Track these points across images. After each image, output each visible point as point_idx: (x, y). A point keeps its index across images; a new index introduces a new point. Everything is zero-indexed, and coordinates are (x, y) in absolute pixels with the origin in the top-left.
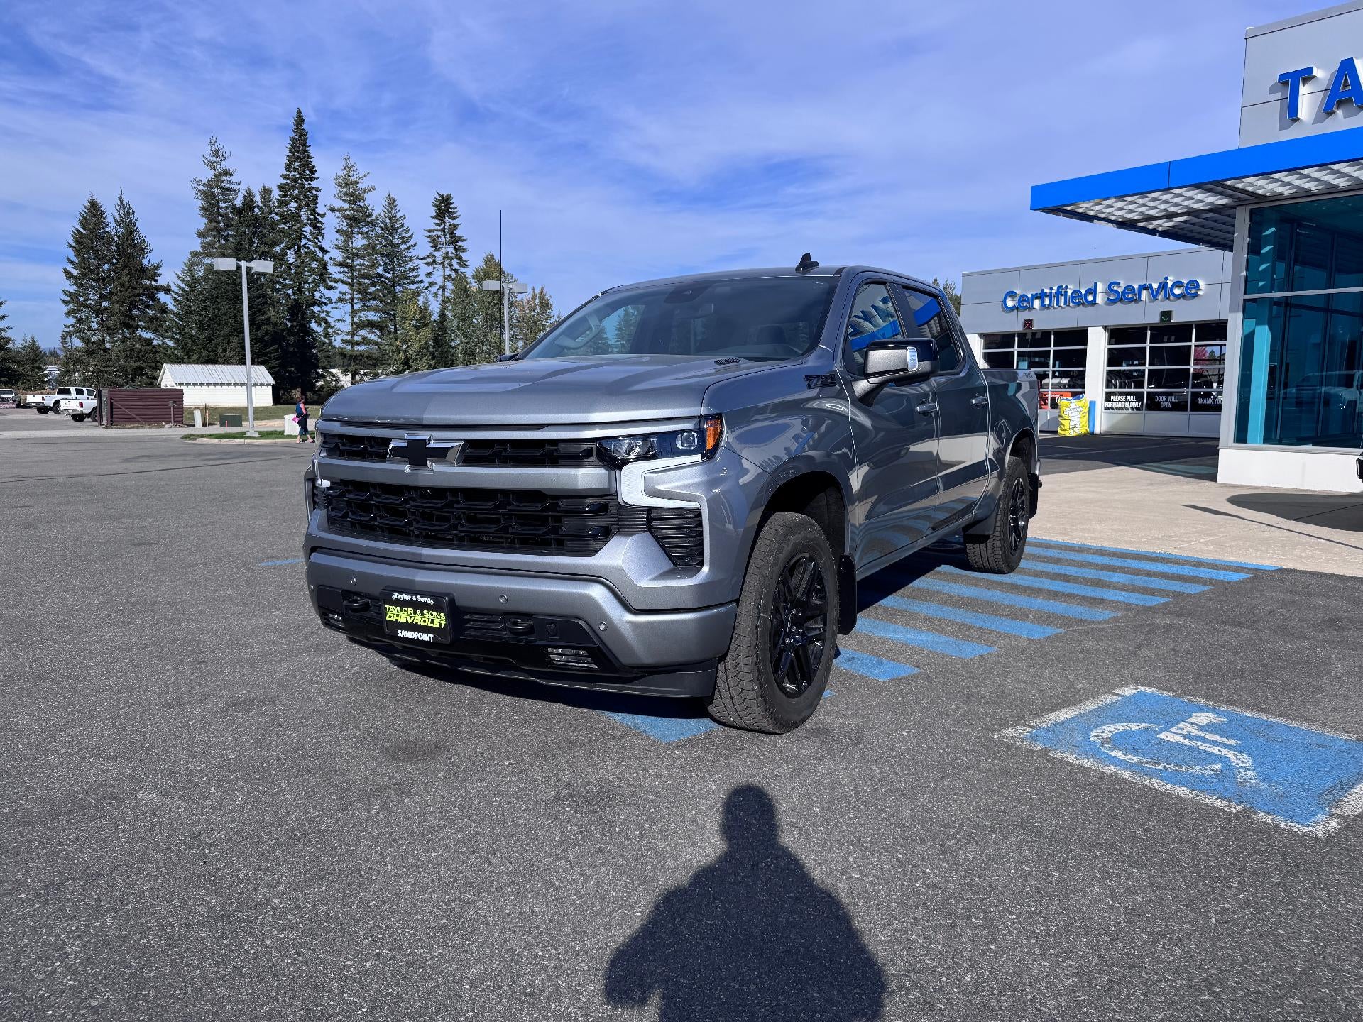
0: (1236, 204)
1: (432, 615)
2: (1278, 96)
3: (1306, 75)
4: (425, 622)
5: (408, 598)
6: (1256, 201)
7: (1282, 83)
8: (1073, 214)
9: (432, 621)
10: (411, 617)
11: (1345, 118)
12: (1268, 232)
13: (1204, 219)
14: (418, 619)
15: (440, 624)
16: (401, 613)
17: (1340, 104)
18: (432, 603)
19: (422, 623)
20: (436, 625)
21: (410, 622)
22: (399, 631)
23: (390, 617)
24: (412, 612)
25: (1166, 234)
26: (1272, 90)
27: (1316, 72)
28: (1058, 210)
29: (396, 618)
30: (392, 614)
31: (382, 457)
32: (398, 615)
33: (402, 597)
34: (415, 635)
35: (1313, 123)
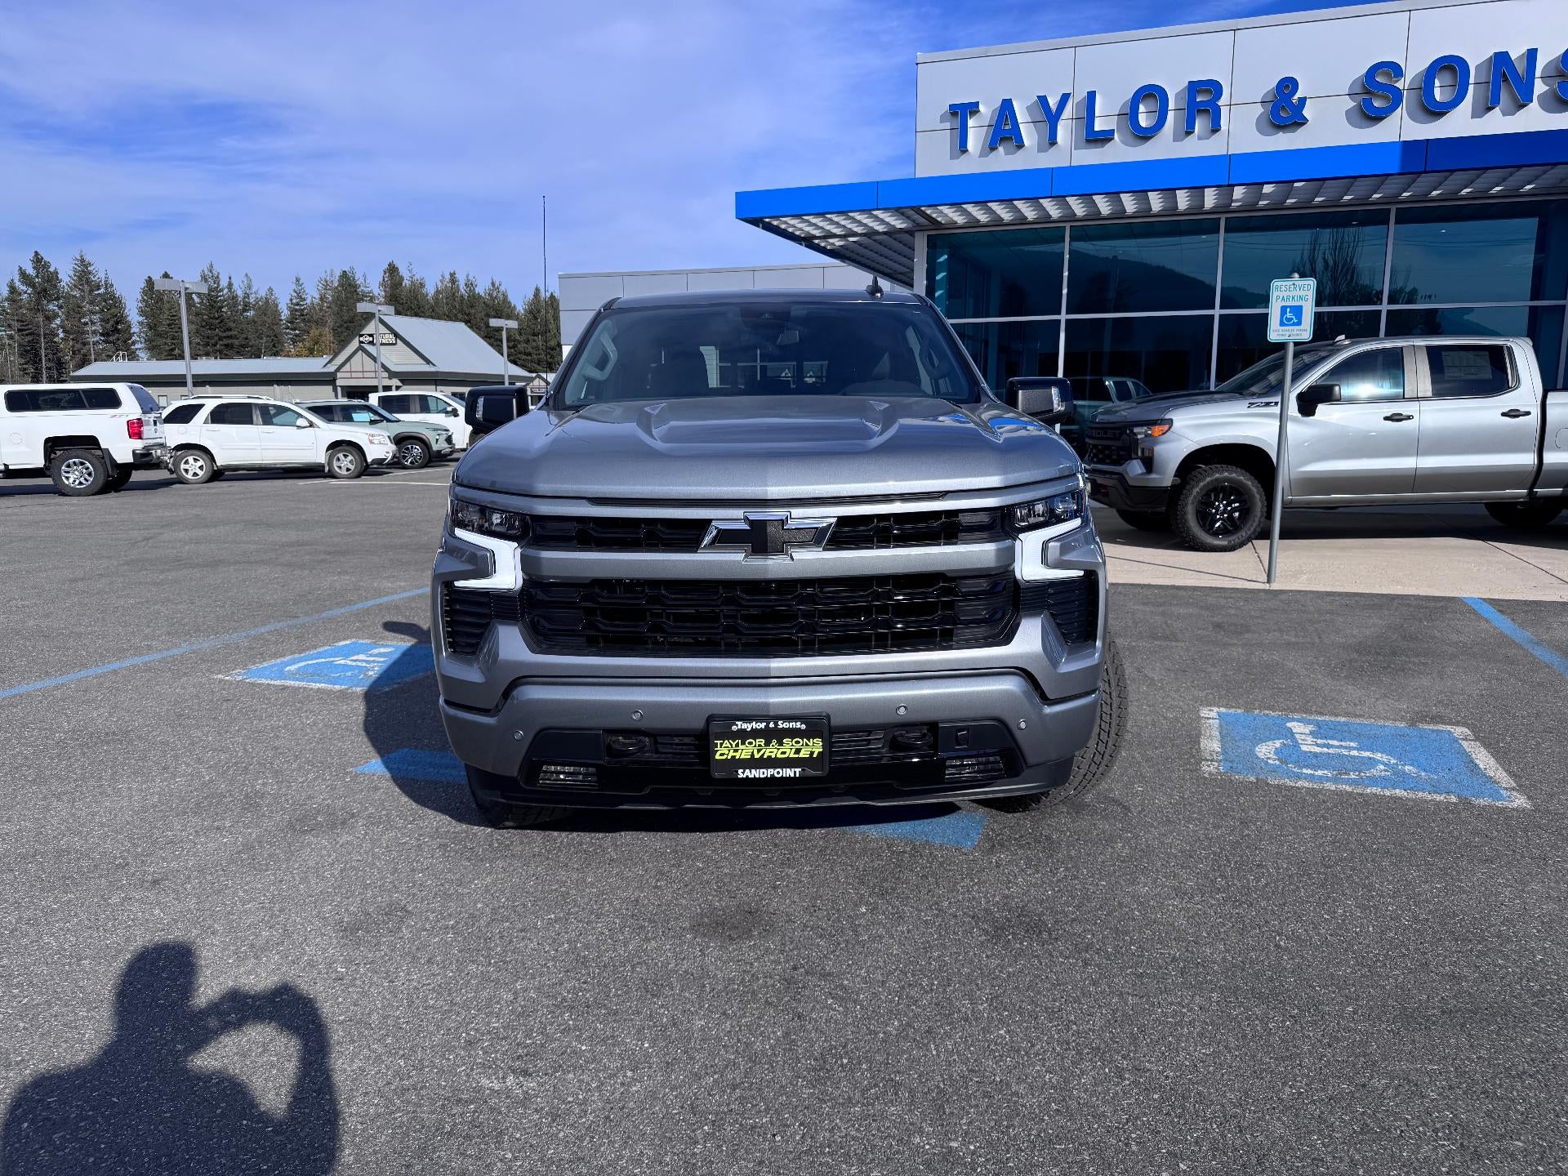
0: (916, 229)
1: (798, 742)
2: (948, 125)
3: (972, 109)
4: (784, 753)
5: (763, 725)
6: (933, 227)
7: (952, 113)
8: (769, 228)
9: (798, 751)
10: (759, 751)
11: (1006, 155)
12: (941, 259)
13: (875, 240)
14: (772, 751)
15: (812, 753)
16: (741, 747)
17: (1003, 140)
18: (804, 727)
19: (779, 756)
20: (804, 754)
21: (757, 756)
22: (740, 771)
23: (722, 755)
24: (762, 744)
25: (833, 253)
26: (943, 119)
27: (981, 108)
28: (755, 222)
29: (732, 754)
30: (724, 750)
31: (692, 545)
32: (736, 751)
33: (748, 727)
34: (769, 773)
35: (980, 157)
